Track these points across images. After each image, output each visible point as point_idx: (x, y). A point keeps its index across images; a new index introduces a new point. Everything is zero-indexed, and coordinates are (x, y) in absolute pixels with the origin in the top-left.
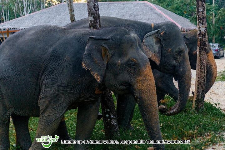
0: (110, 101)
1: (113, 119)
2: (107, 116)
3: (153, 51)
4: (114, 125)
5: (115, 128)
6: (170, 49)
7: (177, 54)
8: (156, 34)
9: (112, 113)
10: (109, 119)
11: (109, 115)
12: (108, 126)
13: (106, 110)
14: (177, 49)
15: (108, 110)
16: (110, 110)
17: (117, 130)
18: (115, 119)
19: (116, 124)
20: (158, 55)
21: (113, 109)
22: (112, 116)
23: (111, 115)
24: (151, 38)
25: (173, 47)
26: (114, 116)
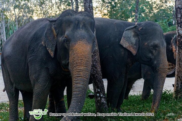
0: (100, 83)
1: (103, 98)
2: (98, 95)
3: (130, 43)
4: (103, 103)
5: (105, 105)
6: (146, 43)
7: (152, 48)
8: (135, 29)
9: (102, 93)
10: (99, 98)
11: (99, 94)
12: (99, 104)
13: (97, 90)
14: (152, 43)
15: (99, 90)
16: (100, 90)
17: (106, 107)
18: (104, 97)
19: (105, 102)
20: (135, 46)
21: (103, 89)
22: (102, 96)
23: (101, 94)
24: (130, 31)
25: (149, 41)
26: (104, 95)
